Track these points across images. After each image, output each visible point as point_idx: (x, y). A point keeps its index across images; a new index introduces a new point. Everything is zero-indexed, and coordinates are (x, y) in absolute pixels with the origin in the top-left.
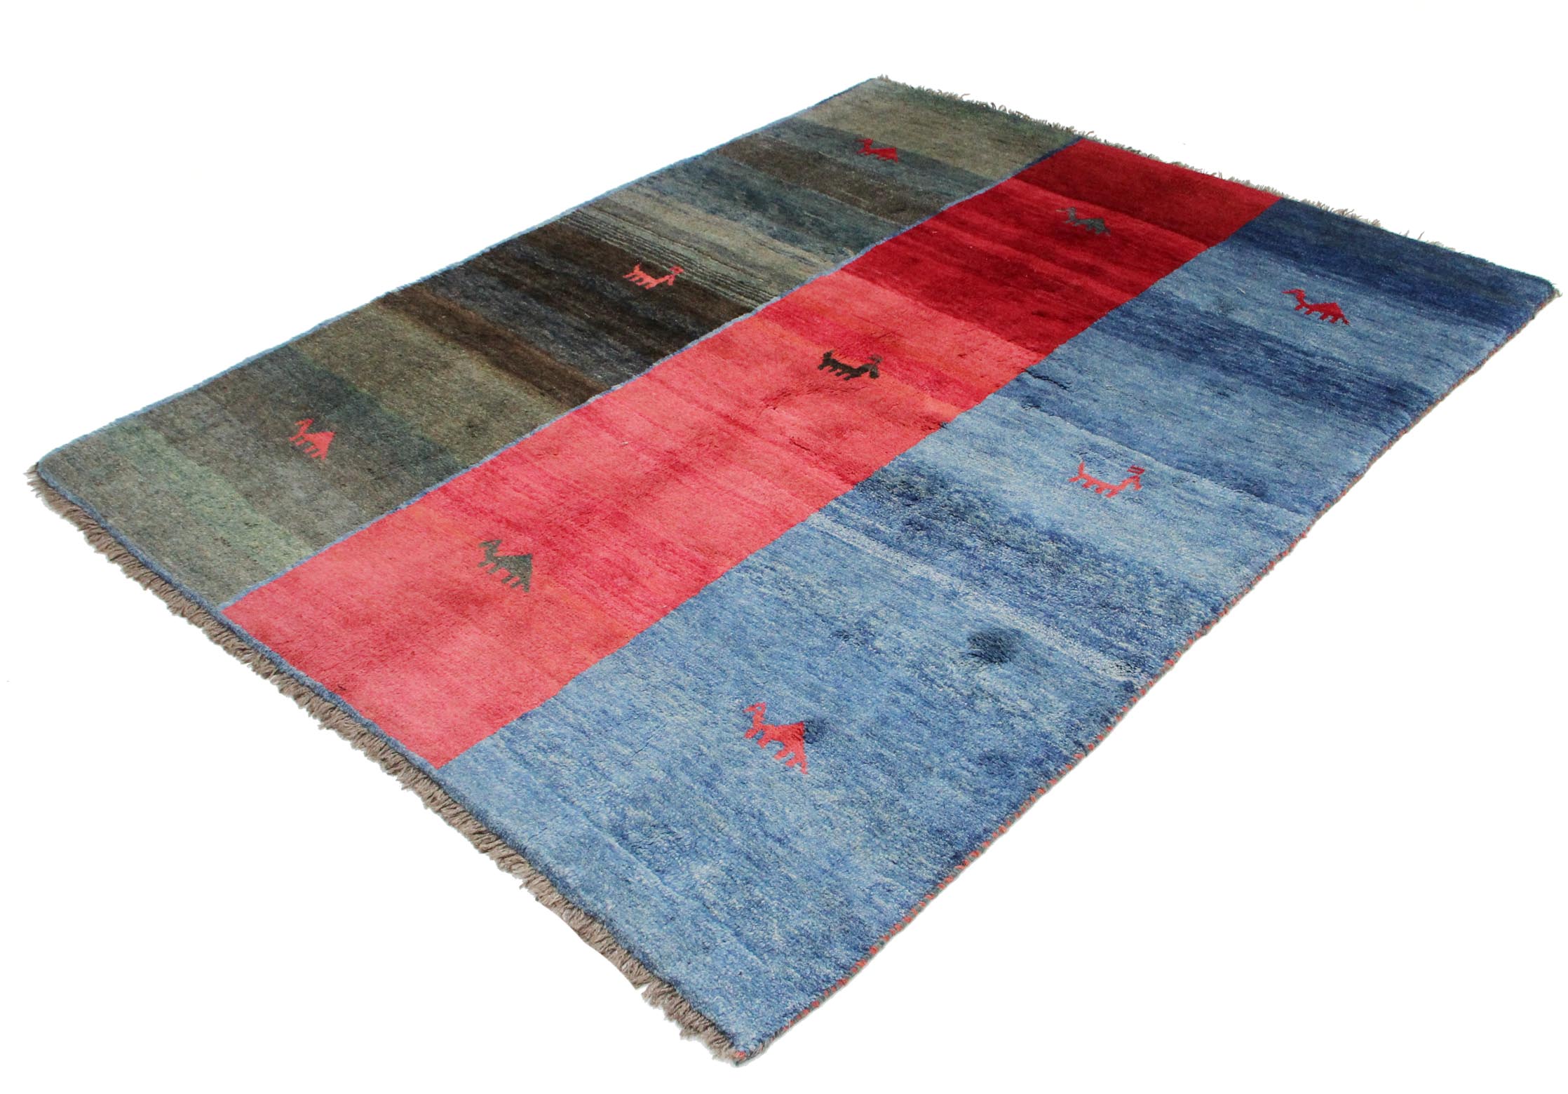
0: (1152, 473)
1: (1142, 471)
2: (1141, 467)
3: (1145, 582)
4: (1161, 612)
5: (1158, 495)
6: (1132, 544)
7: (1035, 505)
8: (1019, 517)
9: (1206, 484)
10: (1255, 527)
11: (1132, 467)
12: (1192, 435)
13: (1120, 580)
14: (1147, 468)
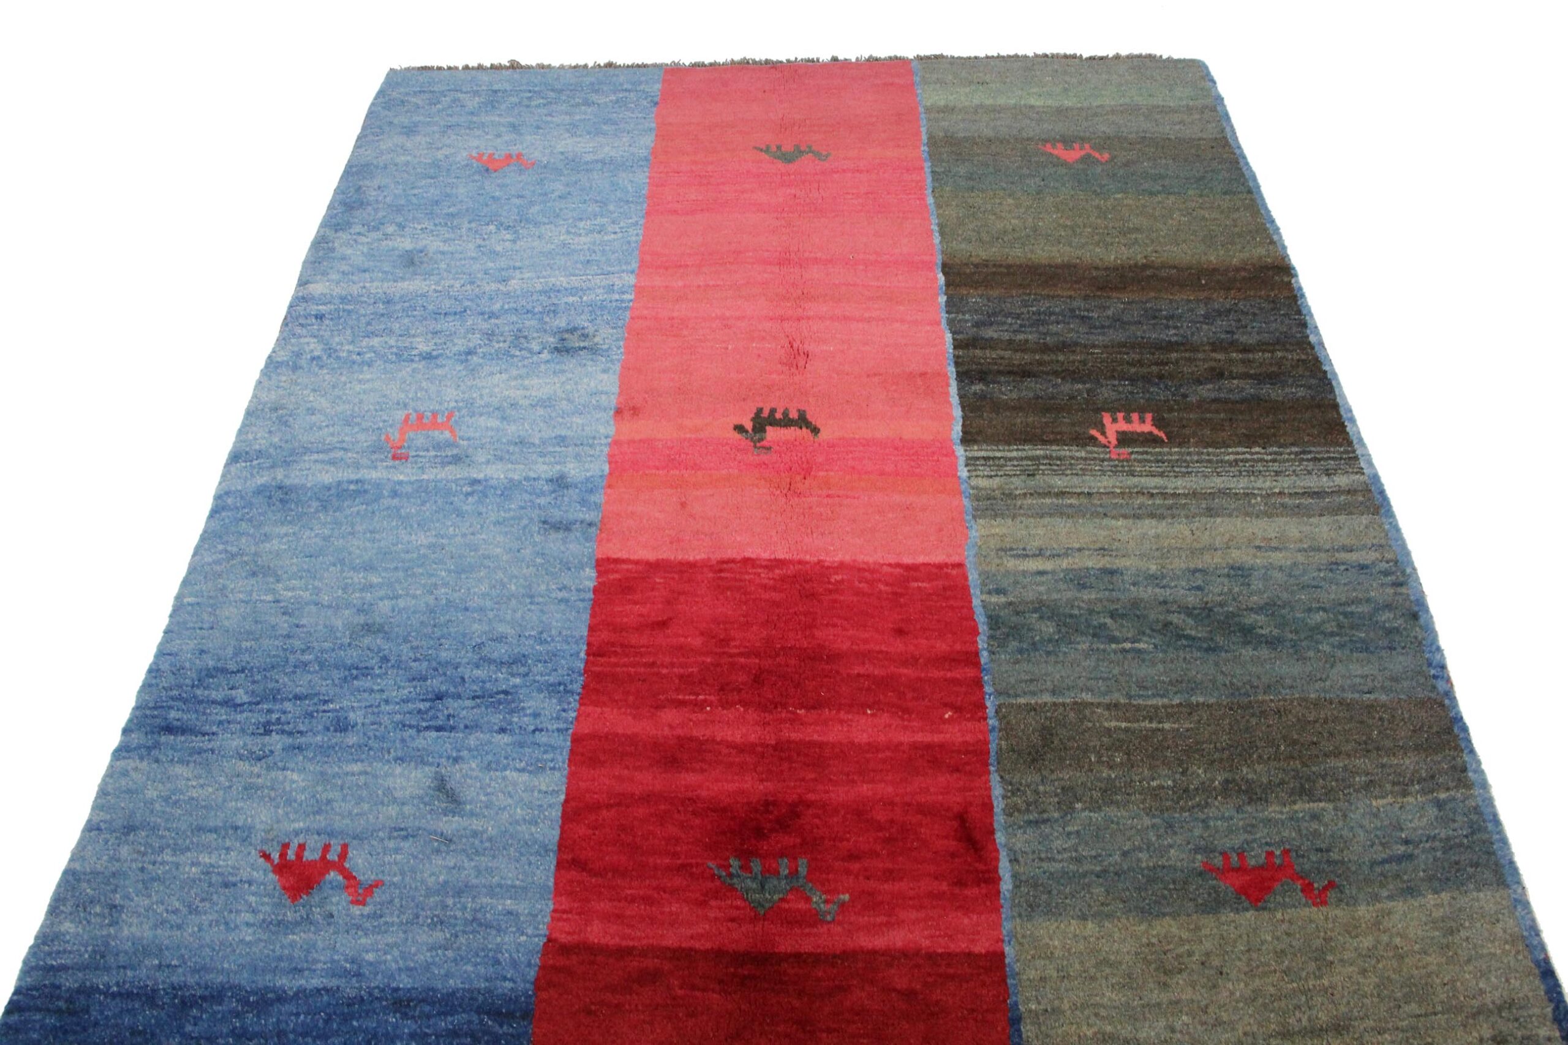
0: (382, 461)
1: (394, 458)
2: (397, 462)
3: (330, 356)
4: (306, 340)
5: (365, 440)
6: (360, 381)
7: (464, 373)
8: (469, 357)
9: (327, 477)
10: (260, 454)
11: (407, 458)
12: (371, 532)
13: (351, 348)
14: (390, 463)
